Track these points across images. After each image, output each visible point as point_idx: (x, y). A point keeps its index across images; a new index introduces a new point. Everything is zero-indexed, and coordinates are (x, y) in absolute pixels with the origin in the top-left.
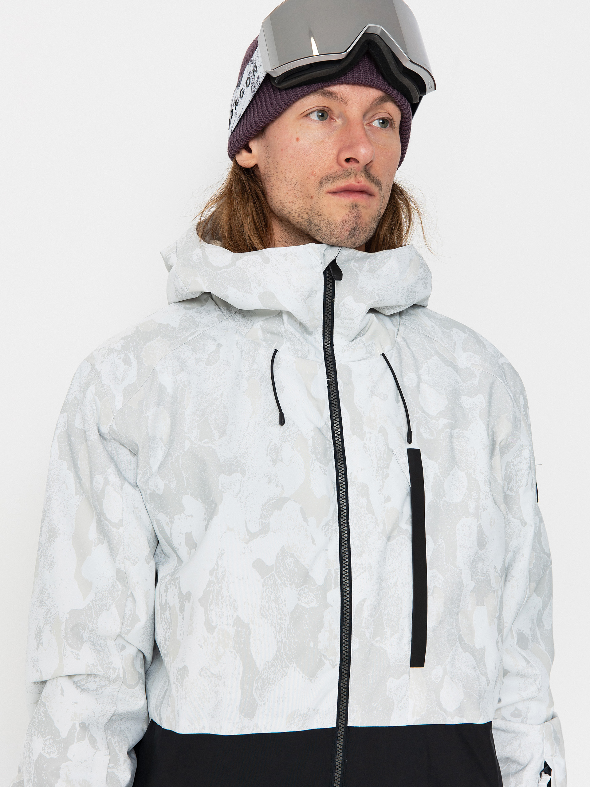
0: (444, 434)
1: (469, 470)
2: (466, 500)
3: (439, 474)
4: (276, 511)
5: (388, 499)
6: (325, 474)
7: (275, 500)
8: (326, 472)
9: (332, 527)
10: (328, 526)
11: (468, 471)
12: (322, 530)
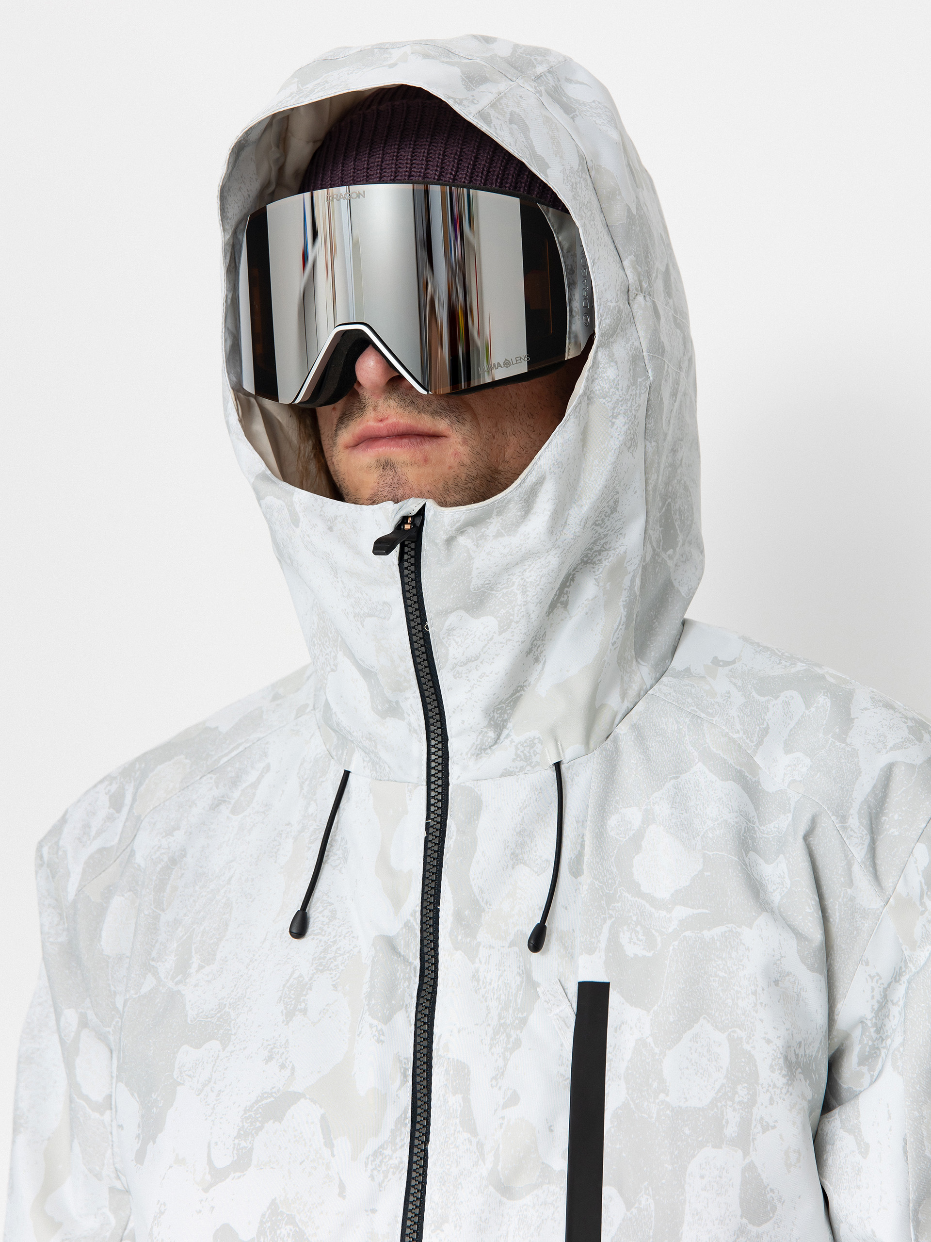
0: (676, 943)
1: (737, 1029)
2: (719, 1105)
3: (650, 1040)
4: (272, 1121)
5: (513, 1099)
6: (379, 1041)
7: (272, 1099)
8: (382, 1038)
9: (391, 1158)
10: (381, 1158)
11: (734, 1032)
12: (366, 1166)
